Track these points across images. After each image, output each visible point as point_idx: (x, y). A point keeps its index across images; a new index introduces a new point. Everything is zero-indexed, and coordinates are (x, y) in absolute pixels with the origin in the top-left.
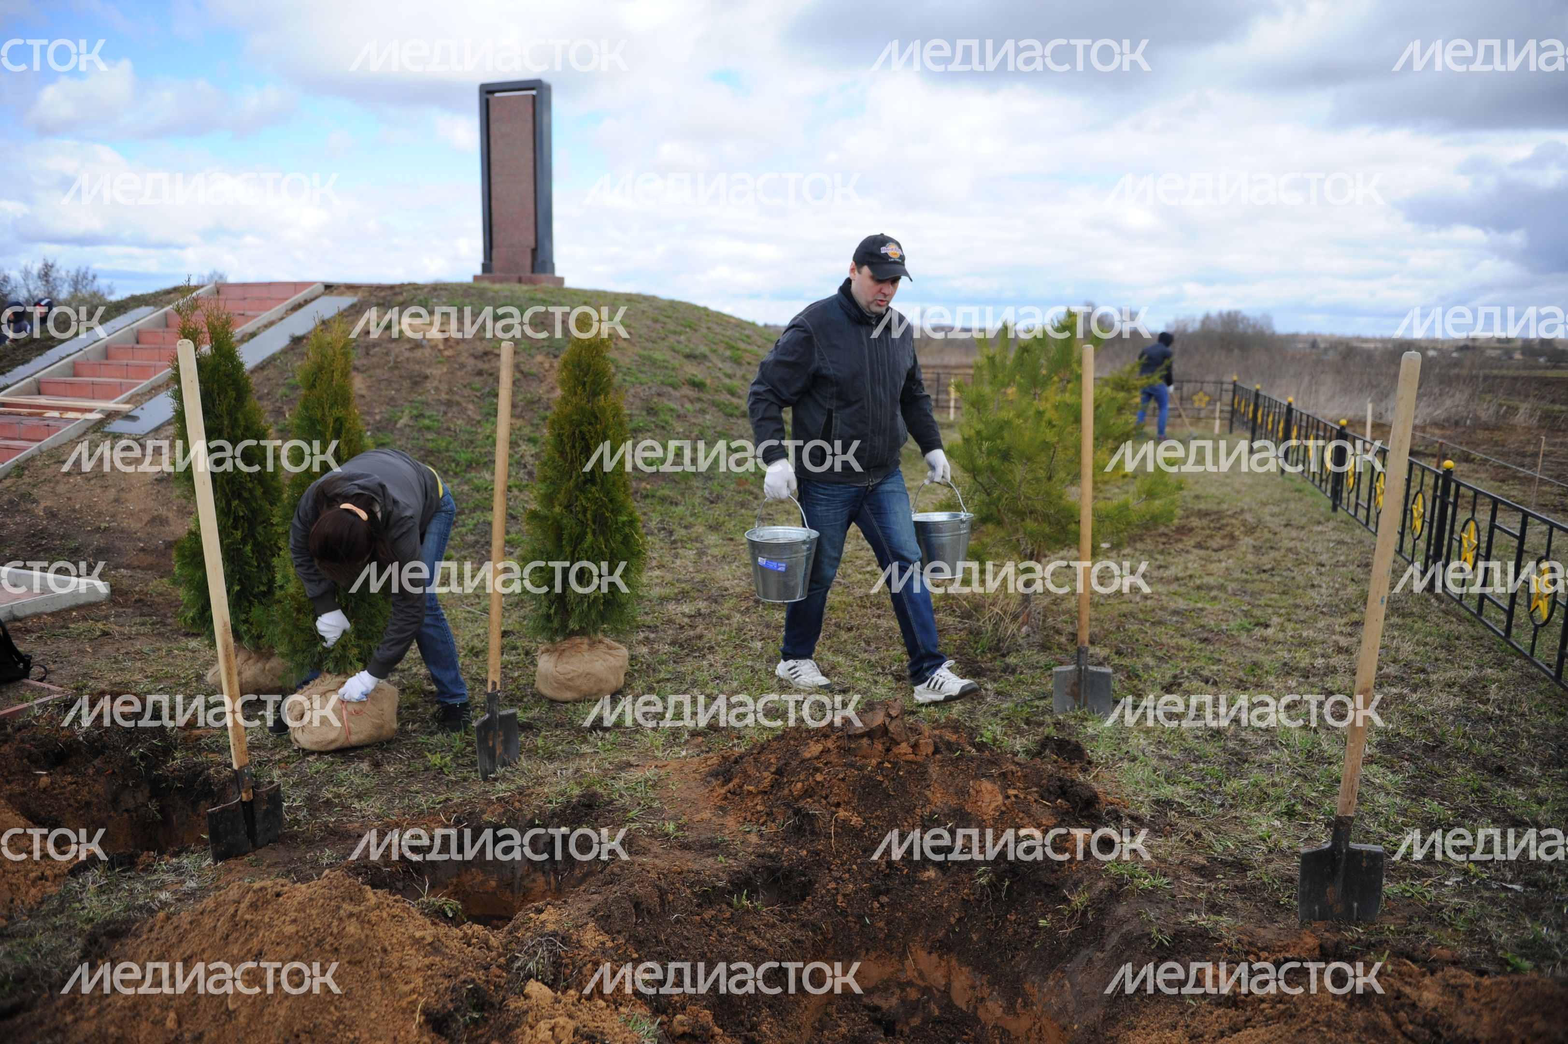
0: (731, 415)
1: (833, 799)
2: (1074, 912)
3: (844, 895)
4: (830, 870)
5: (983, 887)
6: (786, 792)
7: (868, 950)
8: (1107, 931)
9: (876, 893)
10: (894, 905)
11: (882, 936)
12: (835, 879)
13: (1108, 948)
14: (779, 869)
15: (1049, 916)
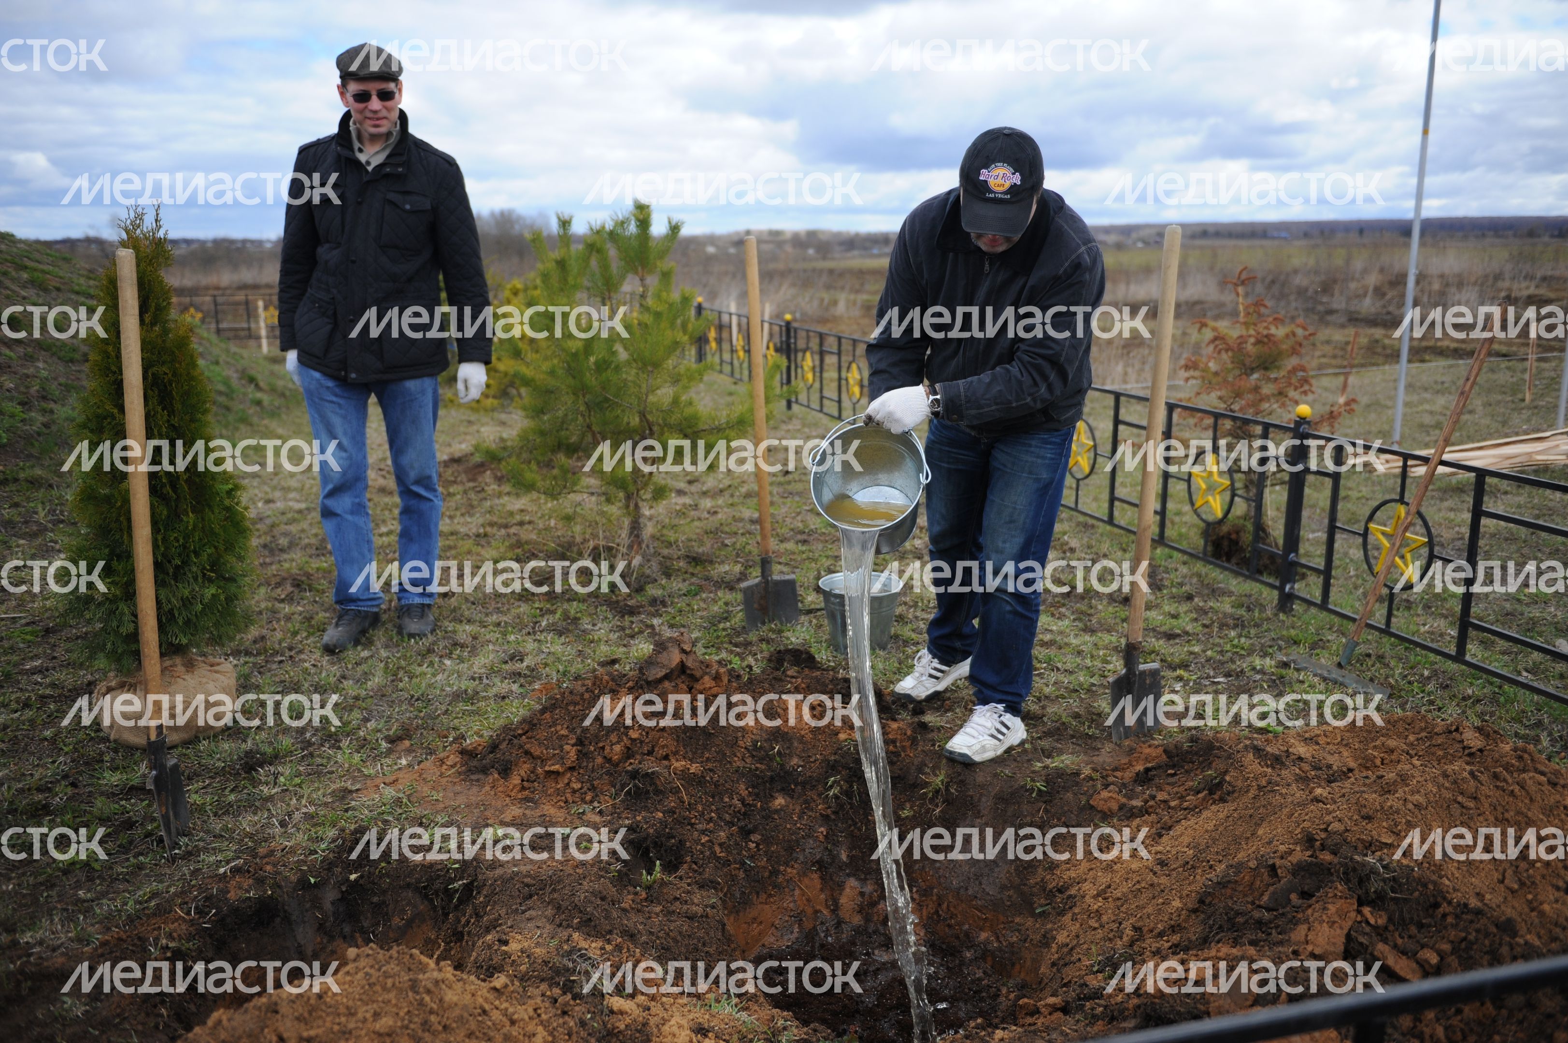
0: (72, 361)
1: (662, 752)
2: (937, 792)
3: (721, 845)
4: (692, 825)
5: (836, 797)
6: (599, 760)
7: (758, 893)
8: (976, 799)
9: (746, 833)
10: (767, 840)
11: (767, 874)
12: (703, 832)
13: (985, 812)
14: (645, 839)
15: (908, 805)
